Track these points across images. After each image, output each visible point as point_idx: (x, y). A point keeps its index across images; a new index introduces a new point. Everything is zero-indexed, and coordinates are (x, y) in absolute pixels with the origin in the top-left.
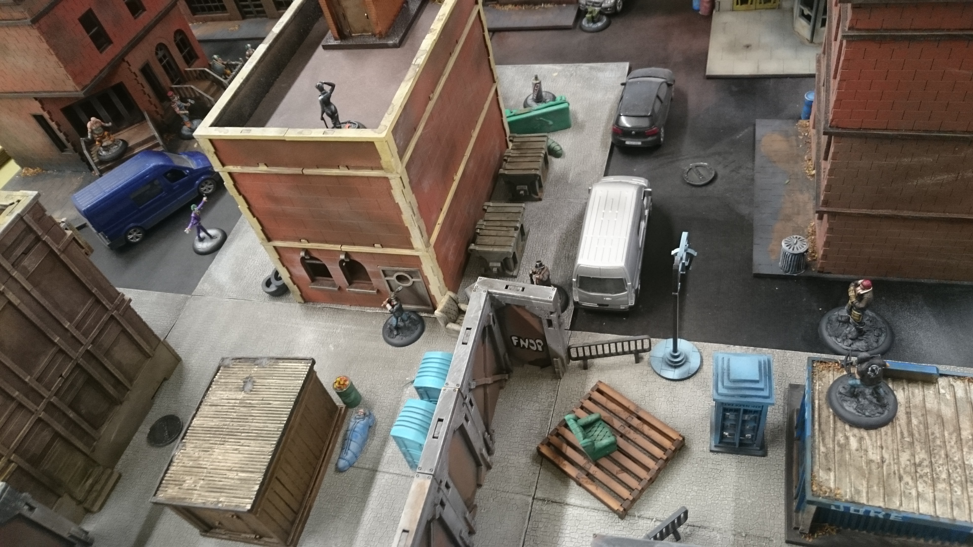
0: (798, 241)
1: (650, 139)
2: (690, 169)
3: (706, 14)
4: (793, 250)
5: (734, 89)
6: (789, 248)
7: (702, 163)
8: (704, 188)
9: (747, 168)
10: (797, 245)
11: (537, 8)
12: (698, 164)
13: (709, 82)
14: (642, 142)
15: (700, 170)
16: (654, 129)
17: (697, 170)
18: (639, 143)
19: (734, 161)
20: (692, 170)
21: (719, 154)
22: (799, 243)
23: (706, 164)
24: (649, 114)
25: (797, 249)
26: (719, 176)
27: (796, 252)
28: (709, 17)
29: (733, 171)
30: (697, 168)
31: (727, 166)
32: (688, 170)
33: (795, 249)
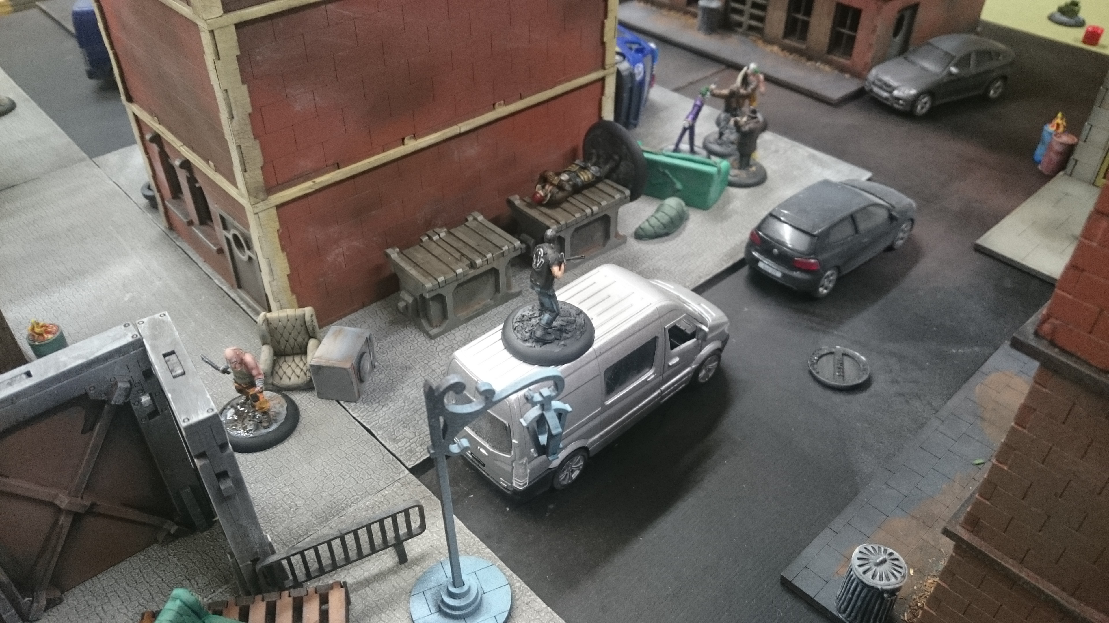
0: (889, 562)
1: (797, 274)
2: (832, 353)
3: (1046, 173)
4: (865, 572)
5: (1008, 283)
6: (860, 566)
7: (858, 354)
8: (829, 393)
9: (929, 403)
10: (879, 569)
11: (809, 63)
12: (850, 351)
13: (977, 256)
14: (784, 275)
15: (847, 363)
16: (812, 261)
17: (842, 360)
18: (779, 274)
19: (916, 382)
20: (831, 357)
21: (901, 358)
22: (886, 567)
23: (864, 359)
24: (816, 233)
25: (874, 576)
26: (872, 390)
27: (867, 579)
28: (1046, 178)
29: (902, 395)
30: (845, 358)
31: (898, 382)
32: (826, 352)
33: (870, 574)
